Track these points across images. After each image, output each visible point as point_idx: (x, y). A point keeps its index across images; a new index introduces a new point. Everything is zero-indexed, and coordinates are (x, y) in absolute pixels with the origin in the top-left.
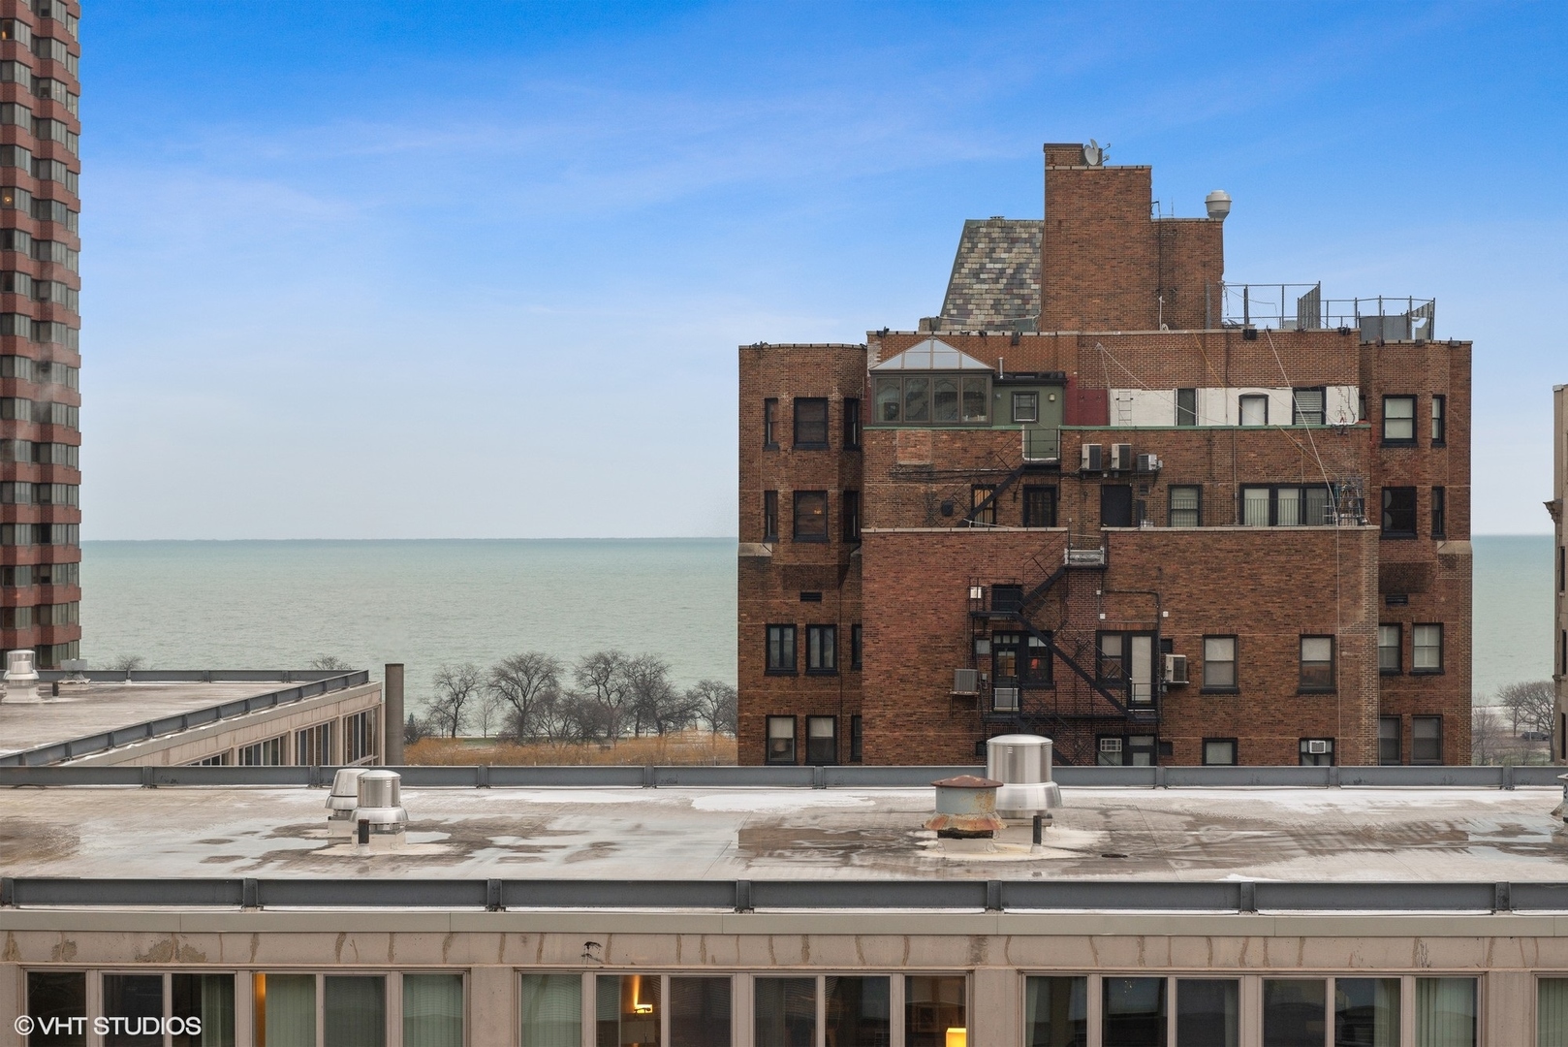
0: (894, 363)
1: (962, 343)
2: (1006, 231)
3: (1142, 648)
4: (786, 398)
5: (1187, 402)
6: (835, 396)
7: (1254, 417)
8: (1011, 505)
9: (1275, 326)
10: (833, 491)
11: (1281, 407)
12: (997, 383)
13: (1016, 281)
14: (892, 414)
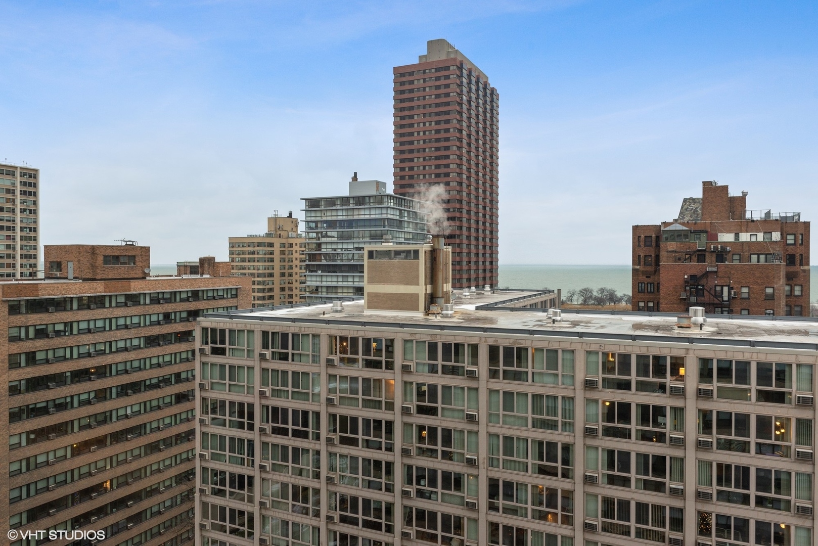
0: (667, 229)
1: (683, 224)
2: (693, 200)
3: (726, 289)
4: (643, 236)
5: (737, 236)
6: (654, 236)
7: (754, 239)
8: (695, 258)
9: (759, 219)
10: (653, 255)
11: (760, 237)
12: (691, 232)
13: (696, 211)
14: (667, 239)
